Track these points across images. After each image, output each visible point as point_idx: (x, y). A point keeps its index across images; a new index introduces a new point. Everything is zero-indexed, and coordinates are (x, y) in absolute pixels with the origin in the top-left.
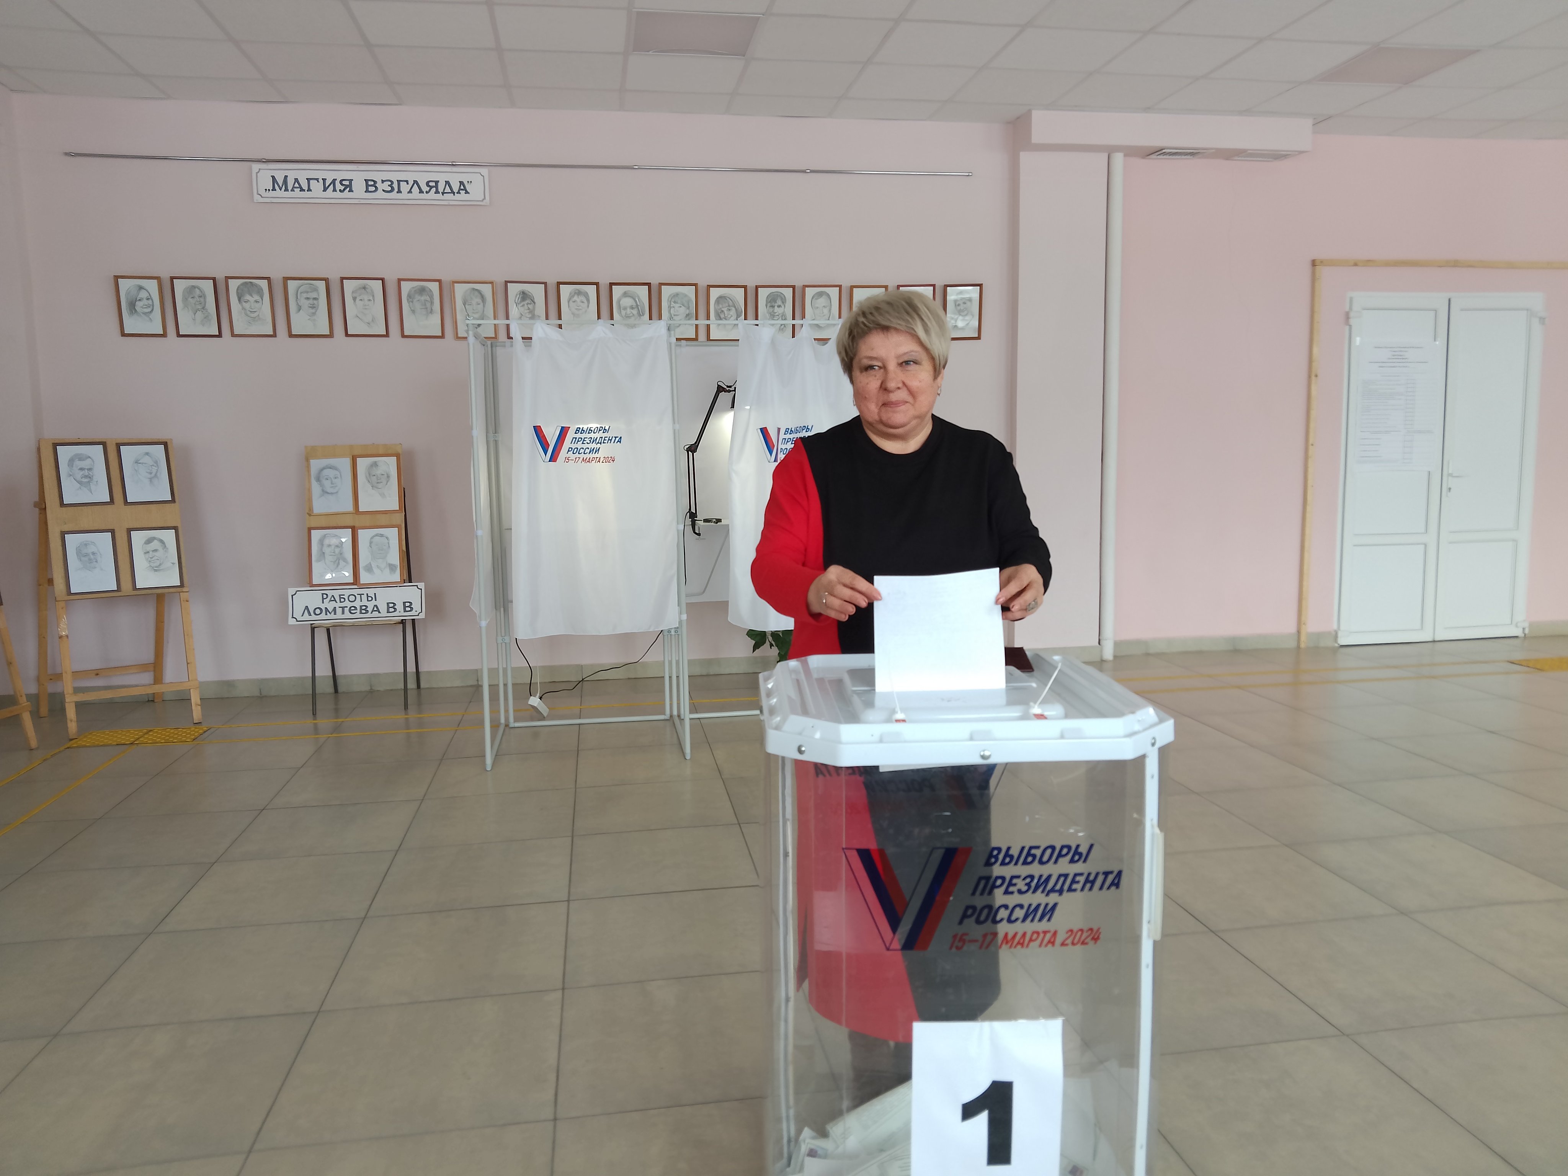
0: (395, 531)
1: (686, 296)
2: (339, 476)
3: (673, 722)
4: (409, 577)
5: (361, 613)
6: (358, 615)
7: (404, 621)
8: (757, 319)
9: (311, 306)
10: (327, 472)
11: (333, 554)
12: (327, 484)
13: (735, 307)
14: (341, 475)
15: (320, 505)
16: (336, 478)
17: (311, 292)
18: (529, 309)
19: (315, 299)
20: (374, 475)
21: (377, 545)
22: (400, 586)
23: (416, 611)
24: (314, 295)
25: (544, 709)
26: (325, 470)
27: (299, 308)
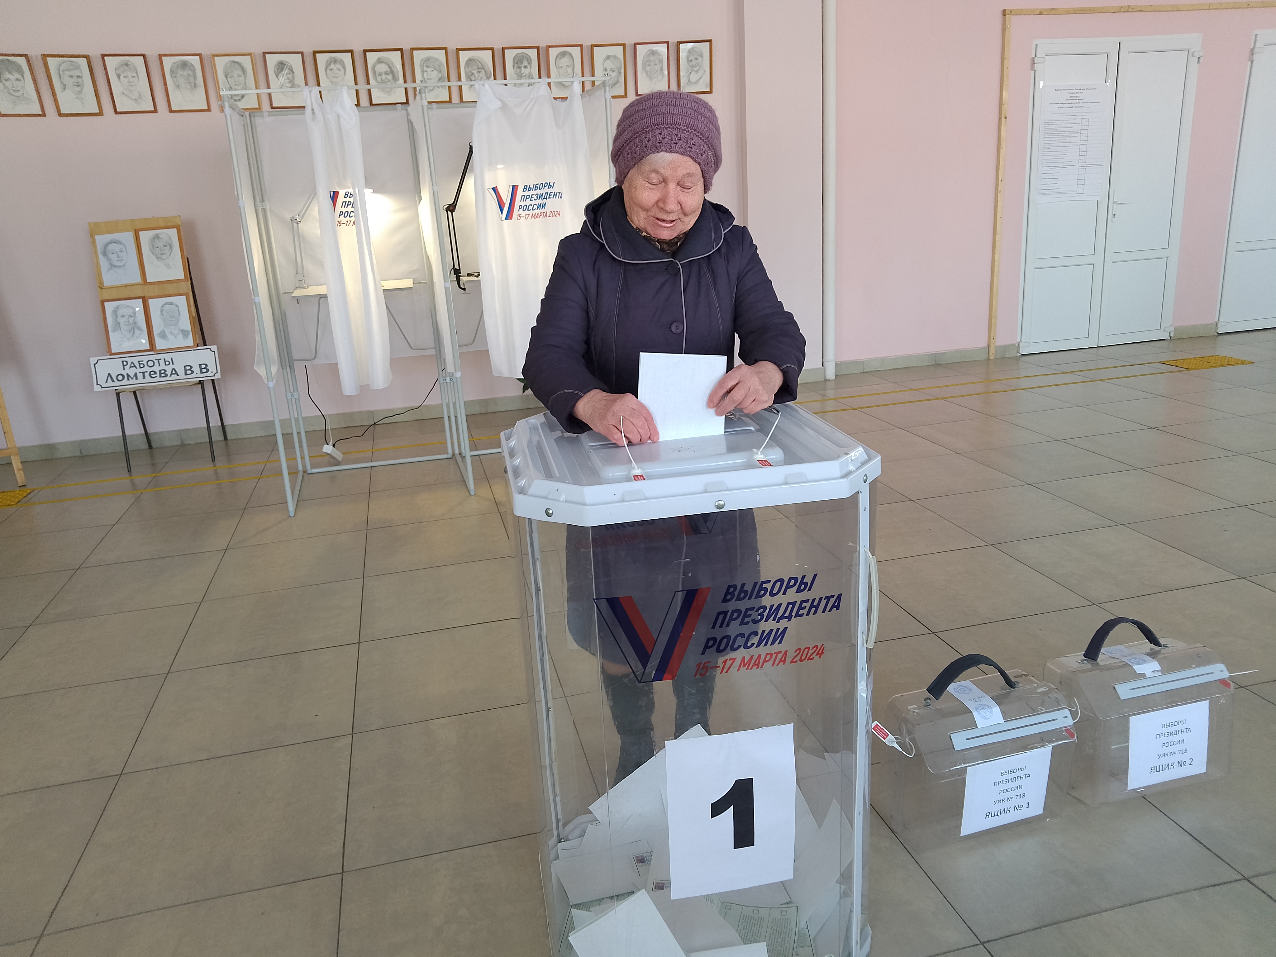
0: (184, 298)
1: (437, 60)
2: (124, 250)
3: (456, 459)
4: (203, 340)
5: (160, 377)
6: (158, 379)
7: (202, 382)
8: (505, 79)
9: (76, 84)
10: (112, 247)
11: (127, 323)
12: (114, 257)
13: (484, 69)
14: (126, 249)
15: (109, 279)
16: (121, 252)
17: (74, 70)
18: (288, 79)
19: (78, 77)
20: (158, 247)
21: (168, 313)
22: (194, 350)
23: (212, 372)
24: (77, 73)
25: (338, 455)
26: (110, 245)
27: (64, 87)
